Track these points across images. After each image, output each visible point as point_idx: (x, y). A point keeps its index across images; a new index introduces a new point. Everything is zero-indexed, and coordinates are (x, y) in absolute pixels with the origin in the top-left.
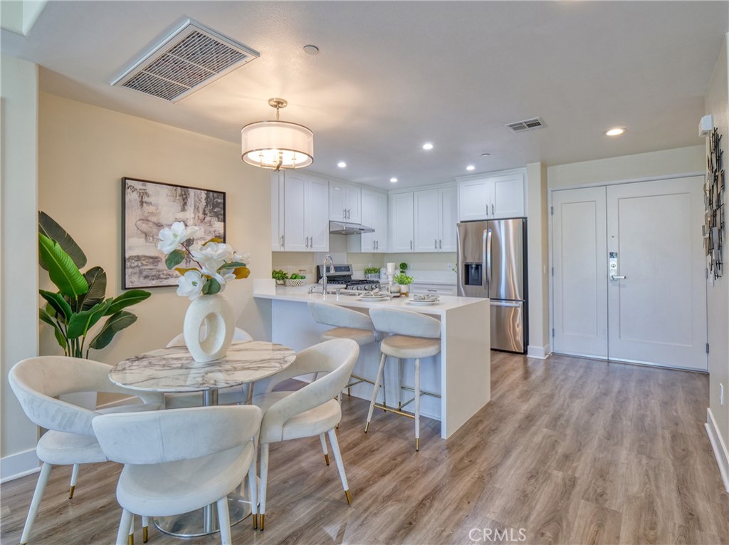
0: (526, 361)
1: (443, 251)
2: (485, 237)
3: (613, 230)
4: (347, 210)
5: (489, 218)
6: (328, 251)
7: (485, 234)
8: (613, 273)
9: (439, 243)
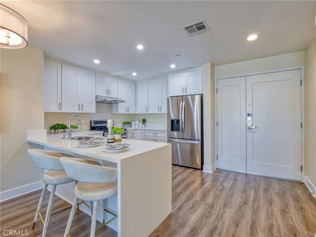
0: (202, 174)
1: (162, 113)
2: (181, 105)
3: (249, 101)
4: (108, 90)
5: (184, 95)
6: (95, 112)
7: (181, 103)
8: (249, 125)
9: (160, 109)
